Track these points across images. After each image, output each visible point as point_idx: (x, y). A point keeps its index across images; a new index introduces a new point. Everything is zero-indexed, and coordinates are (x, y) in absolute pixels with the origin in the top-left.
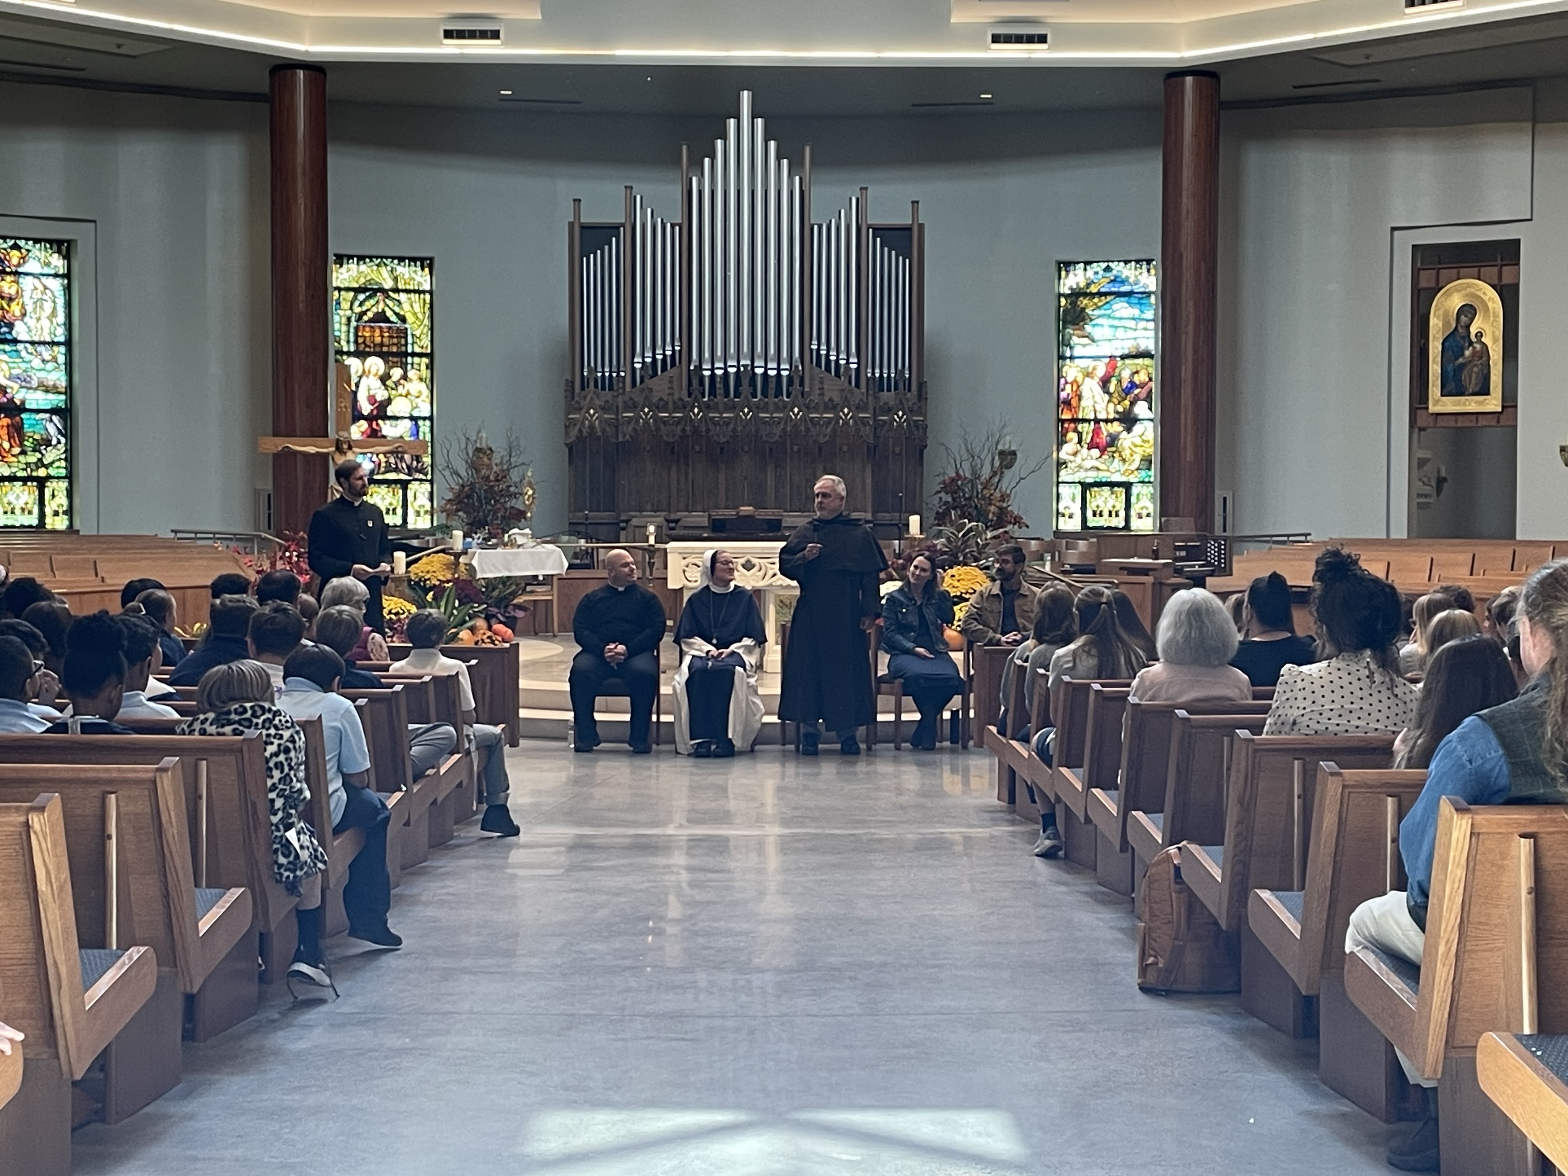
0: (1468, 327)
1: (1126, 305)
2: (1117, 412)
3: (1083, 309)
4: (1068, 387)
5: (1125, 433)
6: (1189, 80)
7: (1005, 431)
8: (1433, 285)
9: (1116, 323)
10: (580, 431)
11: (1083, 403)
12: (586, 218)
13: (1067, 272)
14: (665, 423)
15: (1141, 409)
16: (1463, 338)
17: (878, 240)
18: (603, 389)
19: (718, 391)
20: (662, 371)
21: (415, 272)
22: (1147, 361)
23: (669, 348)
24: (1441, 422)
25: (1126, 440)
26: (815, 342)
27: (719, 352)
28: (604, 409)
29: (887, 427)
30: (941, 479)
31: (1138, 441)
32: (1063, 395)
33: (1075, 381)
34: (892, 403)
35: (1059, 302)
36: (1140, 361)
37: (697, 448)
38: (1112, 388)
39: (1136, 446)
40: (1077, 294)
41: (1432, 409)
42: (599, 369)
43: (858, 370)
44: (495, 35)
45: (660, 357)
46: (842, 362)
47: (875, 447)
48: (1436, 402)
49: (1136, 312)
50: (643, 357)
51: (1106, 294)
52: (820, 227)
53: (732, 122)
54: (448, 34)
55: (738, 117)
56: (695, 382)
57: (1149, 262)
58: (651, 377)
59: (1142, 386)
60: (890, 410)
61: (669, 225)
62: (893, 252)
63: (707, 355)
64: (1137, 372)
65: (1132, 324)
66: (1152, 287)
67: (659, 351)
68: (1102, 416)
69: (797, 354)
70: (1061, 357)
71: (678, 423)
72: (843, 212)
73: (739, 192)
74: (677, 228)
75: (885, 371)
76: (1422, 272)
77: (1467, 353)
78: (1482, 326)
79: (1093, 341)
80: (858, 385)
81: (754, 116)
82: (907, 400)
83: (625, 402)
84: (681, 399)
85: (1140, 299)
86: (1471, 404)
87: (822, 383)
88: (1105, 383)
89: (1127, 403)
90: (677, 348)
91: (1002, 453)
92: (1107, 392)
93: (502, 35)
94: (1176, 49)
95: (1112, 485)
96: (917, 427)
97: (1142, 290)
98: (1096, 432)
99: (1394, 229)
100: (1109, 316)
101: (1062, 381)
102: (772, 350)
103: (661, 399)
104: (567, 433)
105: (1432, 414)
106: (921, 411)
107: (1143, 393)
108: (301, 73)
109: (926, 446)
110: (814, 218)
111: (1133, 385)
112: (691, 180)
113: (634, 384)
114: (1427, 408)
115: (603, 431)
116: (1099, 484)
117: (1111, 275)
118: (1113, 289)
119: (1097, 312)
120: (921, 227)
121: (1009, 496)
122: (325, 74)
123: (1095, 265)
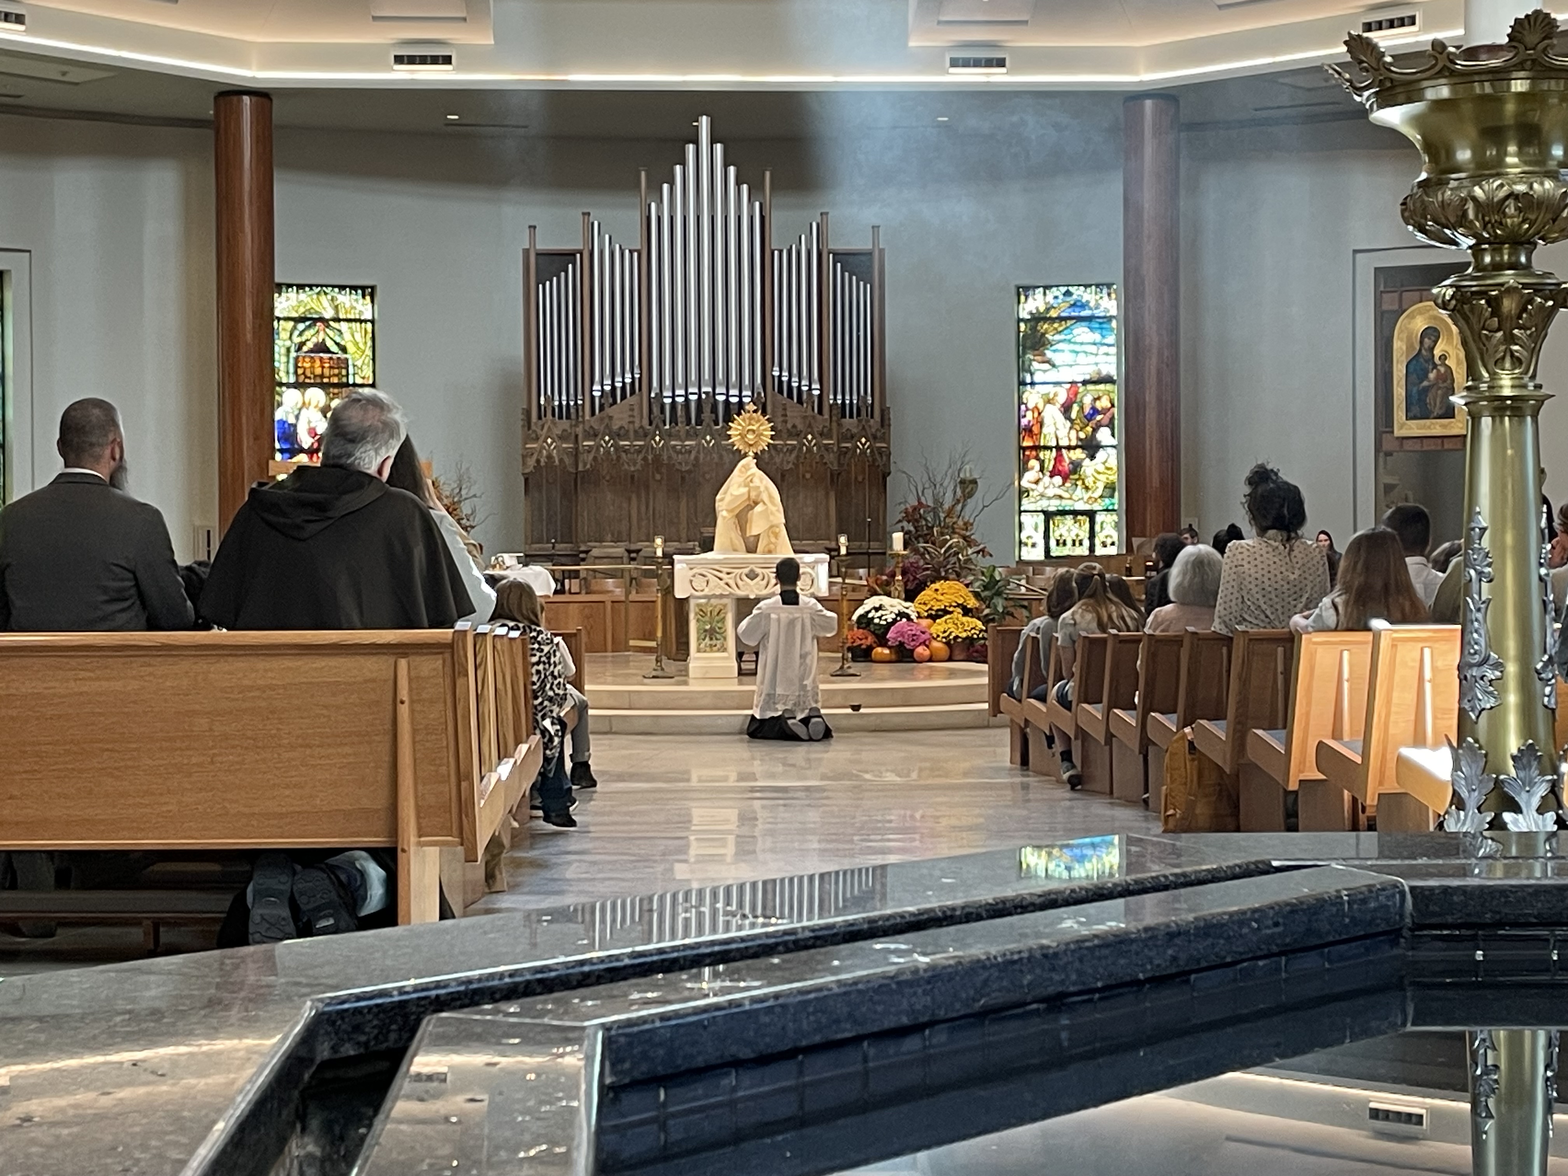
0: (1432, 349)
1: (1087, 330)
2: (1081, 440)
3: (1043, 335)
4: (1029, 415)
5: (1088, 460)
6: (1148, 103)
7: (967, 459)
8: (1396, 307)
9: (1077, 348)
10: (538, 461)
11: (1045, 430)
12: (542, 245)
13: (1027, 297)
14: (626, 451)
15: (1104, 436)
16: (1427, 361)
17: (839, 265)
18: (561, 417)
19: (679, 420)
20: (622, 400)
21: (356, 300)
22: (1109, 387)
23: (628, 376)
24: (1408, 445)
25: (1089, 467)
26: (776, 368)
27: (680, 379)
28: (562, 438)
29: (850, 453)
30: (903, 507)
31: (1101, 468)
32: (1024, 422)
33: (1036, 407)
34: (855, 431)
35: (1019, 327)
36: (1102, 387)
37: (658, 477)
38: (1074, 415)
39: (1099, 473)
40: (1037, 319)
41: (1397, 433)
42: (556, 397)
43: (820, 397)
44: (447, 60)
45: (619, 385)
46: (805, 389)
47: (839, 474)
48: (1401, 427)
49: (1097, 337)
50: (602, 385)
51: (1065, 319)
52: (781, 252)
53: (691, 147)
54: (399, 60)
55: (696, 142)
56: (656, 410)
57: (1109, 286)
58: (611, 405)
59: (1104, 411)
60: (852, 437)
61: (627, 252)
62: (854, 278)
63: (667, 382)
64: (1099, 398)
65: (1093, 349)
66: (1113, 312)
67: (618, 379)
68: (1064, 442)
69: (759, 380)
70: (1022, 383)
71: (639, 452)
72: (803, 237)
73: (698, 217)
74: (636, 255)
75: (847, 397)
76: (1384, 295)
77: (1432, 375)
78: (1447, 348)
79: (1054, 366)
80: (820, 412)
81: (713, 141)
82: (870, 427)
83: (585, 431)
84: (642, 427)
85: (1101, 323)
86: (1436, 428)
87: (785, 409)
88: (1066, 409)
89: (1089, 429)
90: (637, 376)
91: (962, 482)
92: (1068, 417)
93: (454, 60)
94: (1136, 73)
95: (1075, 513)
96: (880, 454)
97: (1102, 314)
98: (1059, 459)
99: (1356, 252)
100: (1069, 341)
101: (1023, 407)
102: (733, 377)
103: (621, 428)
104: (524, 463)
105: (1398, 438)
106: (885, 438)
107: (1106, 421)
108: (246, 99)
109: (889, 474)
110: (774, 243)
111: (1095, 411)
112: (649, 206)
113: (593, 413)
114: (1393, 432)
115: (561, 460)
116: (1063, 513)
117: (1071, 300)
118: (1073, 314)
119: (1057, 337)
120: (882, 251)
121: (972, 524)
122: (271, 100)
123: (1054, 289)
